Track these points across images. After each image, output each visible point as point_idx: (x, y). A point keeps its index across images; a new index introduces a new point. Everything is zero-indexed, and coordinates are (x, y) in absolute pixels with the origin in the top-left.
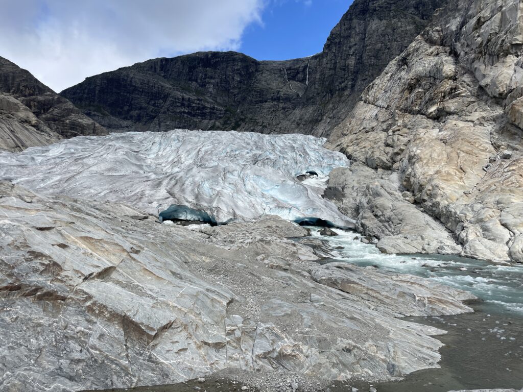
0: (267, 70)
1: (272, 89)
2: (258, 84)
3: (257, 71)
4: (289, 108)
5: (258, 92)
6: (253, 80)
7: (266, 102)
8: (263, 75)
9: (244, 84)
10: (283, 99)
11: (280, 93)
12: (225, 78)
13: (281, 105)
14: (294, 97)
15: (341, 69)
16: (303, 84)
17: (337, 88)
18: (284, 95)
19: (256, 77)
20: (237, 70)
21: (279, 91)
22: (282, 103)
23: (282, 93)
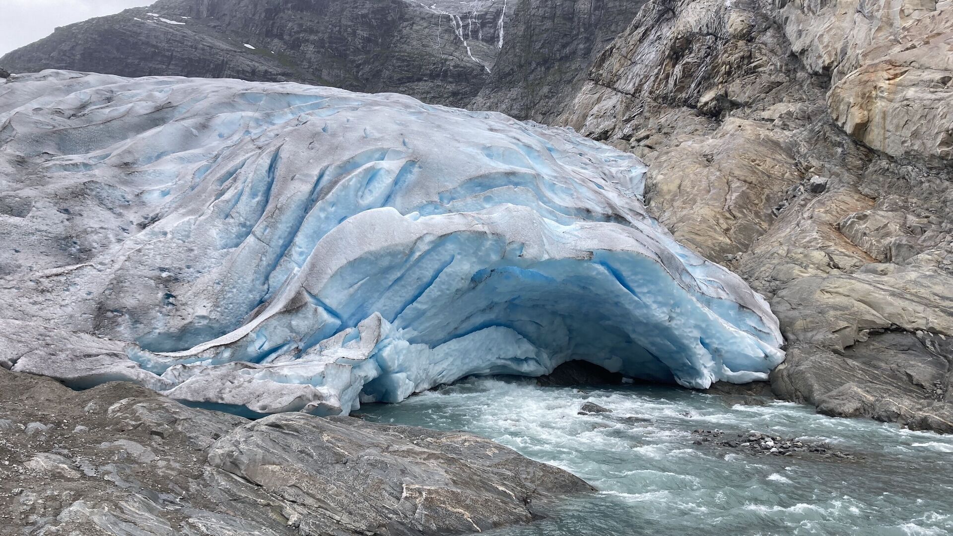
0: (423, 19)
1: (431, 55)
2: (405, 46)
3: (402, 18)
4: (465, 93)
5: (404, 61)
6: (394, 37)
7: (420, 80)
8: (415, 27)
9: (377, 44)
10: (452, 76)
11: (448, 63)
12: (339, 32)
13: (451, 87)
14: (475, 73)
15: (564, 19)
16: (491, 47)
17: (558, 56)
18: (455, 67)
19: (400, 31)
20: (363, 16)
21: (446, 60)
22: (451, 82)
23: (452, 64)
